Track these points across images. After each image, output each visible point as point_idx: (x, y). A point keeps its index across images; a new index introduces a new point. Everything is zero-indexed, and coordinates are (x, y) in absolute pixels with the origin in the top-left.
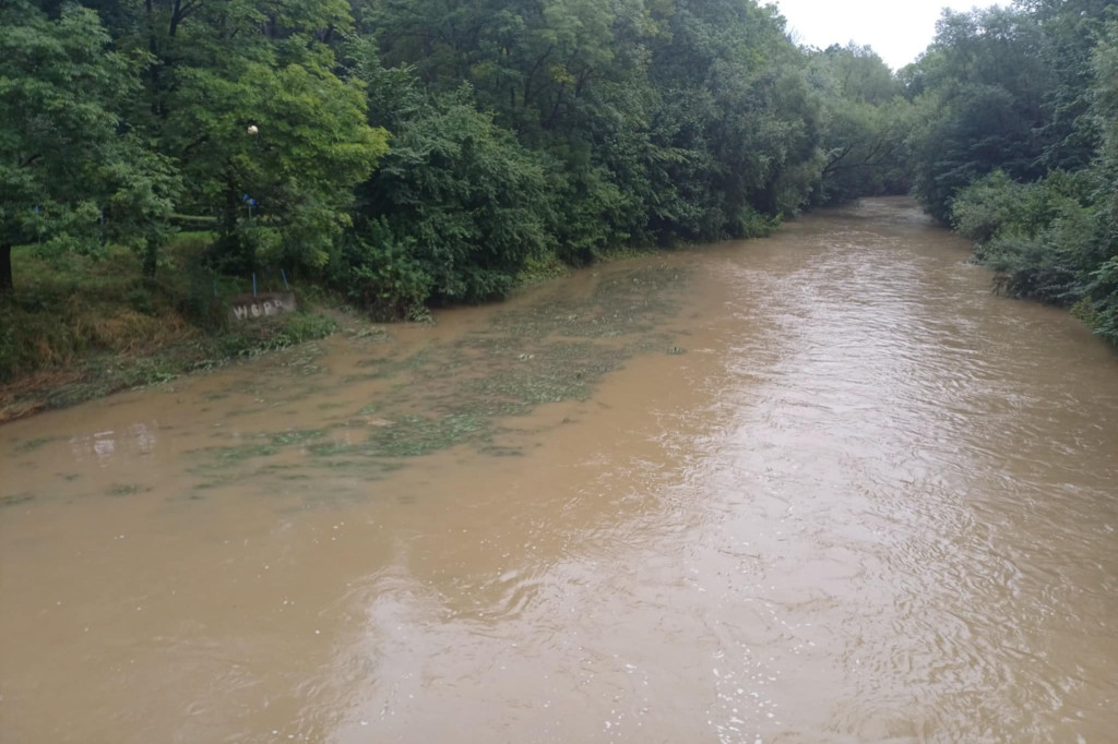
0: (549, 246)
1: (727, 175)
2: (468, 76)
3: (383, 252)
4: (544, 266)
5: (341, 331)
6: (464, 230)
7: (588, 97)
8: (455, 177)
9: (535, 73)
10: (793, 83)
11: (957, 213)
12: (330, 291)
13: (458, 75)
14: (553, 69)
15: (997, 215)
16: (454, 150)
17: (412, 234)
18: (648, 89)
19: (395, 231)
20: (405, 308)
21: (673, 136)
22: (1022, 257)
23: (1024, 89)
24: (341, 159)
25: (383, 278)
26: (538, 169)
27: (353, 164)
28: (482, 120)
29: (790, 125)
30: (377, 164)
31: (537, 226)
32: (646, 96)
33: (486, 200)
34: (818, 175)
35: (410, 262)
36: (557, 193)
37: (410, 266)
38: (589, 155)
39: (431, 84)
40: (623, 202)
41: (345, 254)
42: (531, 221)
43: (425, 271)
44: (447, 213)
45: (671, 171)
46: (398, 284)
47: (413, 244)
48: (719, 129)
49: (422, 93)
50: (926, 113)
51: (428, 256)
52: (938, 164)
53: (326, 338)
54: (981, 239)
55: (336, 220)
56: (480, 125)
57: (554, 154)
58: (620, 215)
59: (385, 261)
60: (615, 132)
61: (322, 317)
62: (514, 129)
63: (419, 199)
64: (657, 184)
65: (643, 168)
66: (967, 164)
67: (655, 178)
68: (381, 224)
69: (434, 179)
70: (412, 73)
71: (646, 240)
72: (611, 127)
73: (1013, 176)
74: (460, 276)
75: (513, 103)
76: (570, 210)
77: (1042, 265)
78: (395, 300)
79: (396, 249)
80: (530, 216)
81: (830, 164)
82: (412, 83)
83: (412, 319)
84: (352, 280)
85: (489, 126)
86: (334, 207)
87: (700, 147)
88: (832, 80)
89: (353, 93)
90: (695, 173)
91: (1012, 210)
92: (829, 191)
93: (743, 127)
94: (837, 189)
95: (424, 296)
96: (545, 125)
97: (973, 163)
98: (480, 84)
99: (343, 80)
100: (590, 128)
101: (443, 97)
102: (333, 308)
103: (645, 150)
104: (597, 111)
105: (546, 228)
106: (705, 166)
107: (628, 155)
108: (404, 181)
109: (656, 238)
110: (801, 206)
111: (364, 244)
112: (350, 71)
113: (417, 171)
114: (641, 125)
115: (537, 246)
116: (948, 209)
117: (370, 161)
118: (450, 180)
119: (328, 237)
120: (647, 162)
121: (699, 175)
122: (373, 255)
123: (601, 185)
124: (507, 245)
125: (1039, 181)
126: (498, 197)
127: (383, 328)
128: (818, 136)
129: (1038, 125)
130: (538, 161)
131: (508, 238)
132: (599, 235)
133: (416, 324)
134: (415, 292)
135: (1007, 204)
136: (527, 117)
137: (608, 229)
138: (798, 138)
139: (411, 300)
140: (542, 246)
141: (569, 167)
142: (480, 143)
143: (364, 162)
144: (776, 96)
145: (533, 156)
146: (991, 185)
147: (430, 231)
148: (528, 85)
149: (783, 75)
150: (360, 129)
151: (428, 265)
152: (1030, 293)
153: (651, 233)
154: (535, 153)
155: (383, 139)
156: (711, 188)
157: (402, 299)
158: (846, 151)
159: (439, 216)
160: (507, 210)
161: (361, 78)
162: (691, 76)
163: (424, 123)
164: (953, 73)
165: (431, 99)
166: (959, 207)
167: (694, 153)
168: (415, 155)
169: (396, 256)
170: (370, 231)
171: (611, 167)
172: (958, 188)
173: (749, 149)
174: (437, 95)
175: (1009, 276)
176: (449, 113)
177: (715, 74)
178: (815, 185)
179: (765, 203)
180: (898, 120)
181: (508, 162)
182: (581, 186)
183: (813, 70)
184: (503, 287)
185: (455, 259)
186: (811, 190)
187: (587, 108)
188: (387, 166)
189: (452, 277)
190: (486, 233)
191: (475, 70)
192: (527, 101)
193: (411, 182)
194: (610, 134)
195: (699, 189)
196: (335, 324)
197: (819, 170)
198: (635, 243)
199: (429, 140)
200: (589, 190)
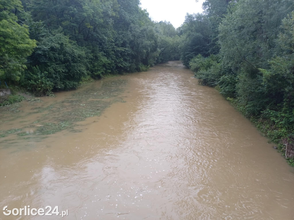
0: (88, 74)
1: (136, 55)
2: (61, 25)
3: (38, 76)
4: (87, 80)
5: (26, 100)
6: (62, 70)
7: (97, 32)
8: (59, 54)
9: (81, 25)
10: (151, 31)
11: (190, 65)
12: (21, 88)
13: (58, 25)
14: (86, 24)
15: (199, 65)
16: (58, 46)
17: (46, 71)
18: (113, 31)
19: (41, 70)
20: (46, 92)
21: (121, 44)
22: (205, 75)
23: (205, 34)
24: (22, 49)
25: (38, 84)
26: (83, 52)
27: (26, 50)
28: (66, 38)
29: (151, 42)
30: (33, 50)
31: (84, 68)
32: (113, 33)
33: (68, 61)
34: (158, 55)
35: (46, 79)
36: (90, 59)
37: (46, 80)
38: (98, 49)
39: (50, 27)
40: (108, 62)
41: (25, 77)
42: (82, 67)
43: (51, 82)
44: (57, 65)
45: (121, 54)
46: (43, 85)
47: (47, 74)
48: (133, 43)
49: (47, 30)
50: (183, 40)
51: (52, 77)
52: (186, 53)
53: (21, 102)
54: (196, 71)
55: (22, 67)
56: (65, 40)
57: (88, 48)
58: (108, 65)
59: (38, 79)
60: (105, 42)
61: (19, 96)
62: (76, 41)
63: (48, 61)
64: (117, 57)
65: (113, 53)
66: (193, 53)
67: (117, 56)
68: (37, 68)
69: (52, 55)
70: (44, 23)
71: (115, 72)
72: (104, 41)
73: (203, 56)
74: (62, 83)
75: (75, 33)
76: (94, 64)
77: (209, 77)
78: (42, 90)
79: (42, 75)
80: (82, 66)
81: (161, 52)
82: (43, 26)
83: (48, 95)
84: (28, 85)
85: (68, 40)
86: (21, 63)
87: (128, 47)
88: (161, 30)
89: (24, 29)
90: (127, 54)
91: (202, 64)
92: (161, 59)
93: (139, 42)
94: (163, 59)
95: (51, 89)
96: (86, 40)
97: (194, 52)
98: (65, 28)
99: (21, 25)
100: (98, 41)
101: (54, 31)
102: (23, 93)
103: (114, 47)
104: (99, 36)
105: (87, 69)
106: (130, 52)
107: (109, 49)
108: (43, 55)
109: (118, 72)
110: (154, 63)
111: (31, 74)
112: (23, 22)
113: (47, 52)
114: (112, 41)
115: (85, 74)
116: (188, 64)
117: (31, 50)
118: (57, 55)
119: (20, 72)
120: (114, 51)
121: (128, 55)
122: (34, 77)
123: (102, 57)
124: (76, 74)
125: (208, 57)
126: (72, 60)
127: (39, 98)
128: (158, 45)
129: (208, 43)
130: (84, 50)
131: (76, 72)
132: (102, 71)
133: (50, 97)
134: (48, 88)
135: (201, 63)
136: (80, 37)
137: (105, 69)
138: (153, 45)
139: (47, 90)
140: (86, 74)
141: (93, 52)
142: (66, 44)
143: (29, 50)
144: (147, 34)
145: (82, 48)
146: (198, 58)
147: (52, 70)
148: (79, 28)
149: (149, 29)
150: (27, 40)
151: (52, 80)
152: (206, 84)
153: (116, 70)
154: (83, 48)
155: (35, 43)
156: (132, 59)
157: (44, 90)
158: (165, 49)
159: (54, 65)
160: (75, 64)
161: (27, 24)
162: (125, 28)
163: (48, 38)
164: (189, 30)
165: (50, 31)
166: (191, 63)
167: (127, 49)
168: (45, 48)
169: (42, 77)
170: (33, 70)
171: (104, 52)
172: (191, 59)
173: (141, 48)
174: (52, 30)
175: (202, 80)
176: (56, 36)
177: (131, 28)
178: (158, 58)
179: (145, 62)
180: (177, 41)
181: (75, 50)
182: (96, 57)
183: (156, 28)
184: (75, 86)
185: (60, 78)
186: (157, 59)
187: (97, 35)
188: (37, 51)
189: (59, 83)
190: (69, 70)
191: (63, 23)
192: (79, 33)
193: (45, 55)
194: (104, 43)
195: (128, 59)
196: (24, 98)
197: (158, 54)
198: (112, 73)
199: (50, 43)
200: (99, 58)
